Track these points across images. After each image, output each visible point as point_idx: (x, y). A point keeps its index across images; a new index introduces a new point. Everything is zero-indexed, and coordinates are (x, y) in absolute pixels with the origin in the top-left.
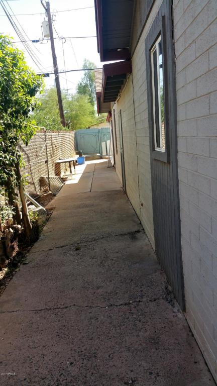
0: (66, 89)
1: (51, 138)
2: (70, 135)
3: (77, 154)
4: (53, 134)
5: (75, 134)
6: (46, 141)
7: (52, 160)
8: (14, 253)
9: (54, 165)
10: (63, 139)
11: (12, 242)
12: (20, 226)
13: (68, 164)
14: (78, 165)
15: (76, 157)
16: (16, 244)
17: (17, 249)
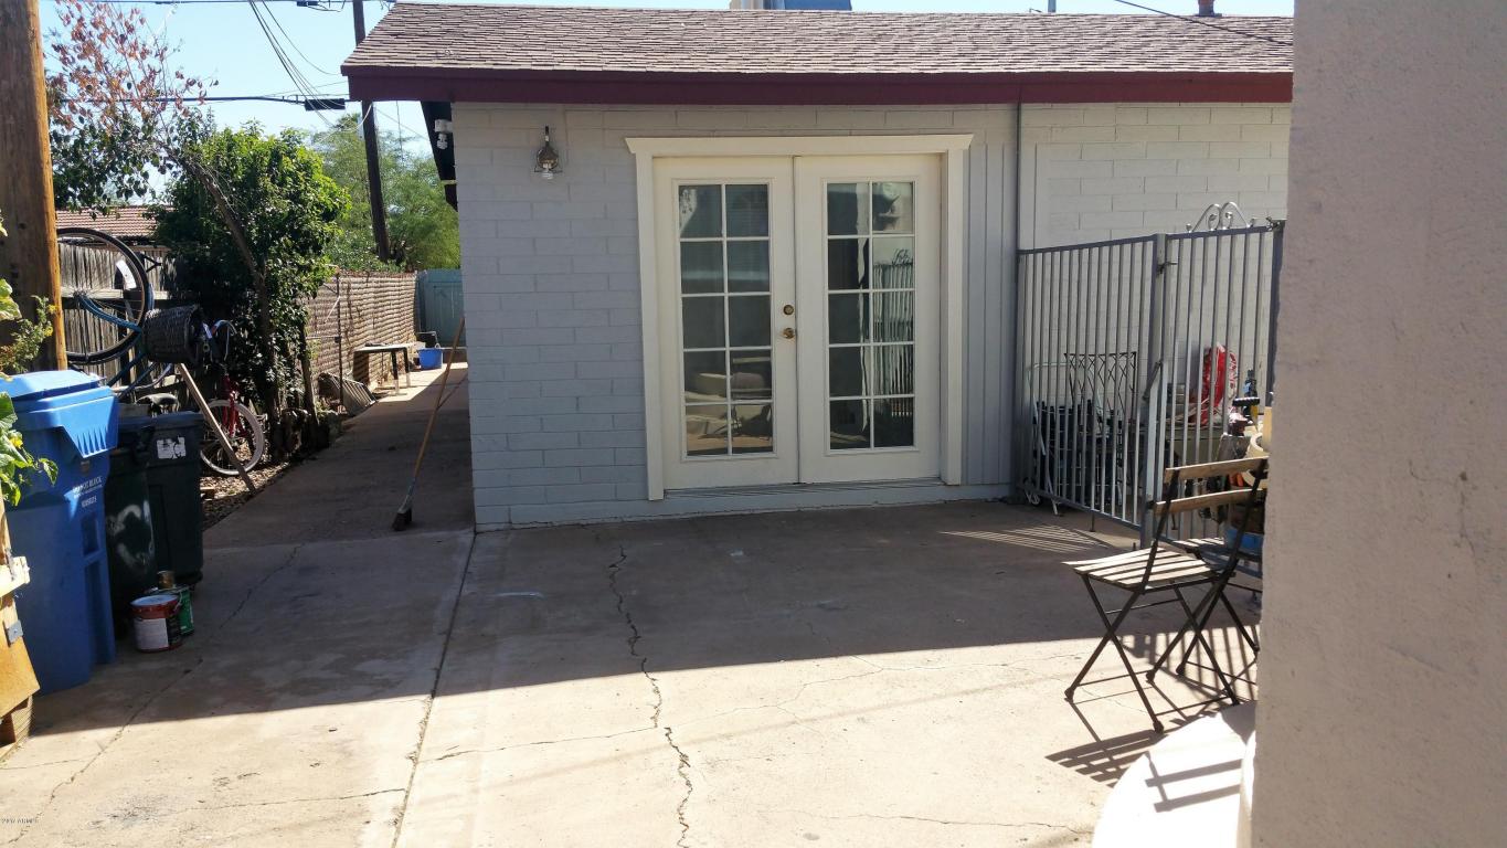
0: (397, 136)
1: (349, 289)
2: (401, 286)
3: (420, 339)
4: (353, 279)
5: (419, 283)
6: (338, 294)
7: (348, 342)
8: (297, 447)
9: (352, 356)
10: (380, 293)
11: (294, 431)
12: (306, 412)
13: (388, 355)
14: (422, 369)
15: (415, 347)
16: (298, 434)
17: (300, 443)
